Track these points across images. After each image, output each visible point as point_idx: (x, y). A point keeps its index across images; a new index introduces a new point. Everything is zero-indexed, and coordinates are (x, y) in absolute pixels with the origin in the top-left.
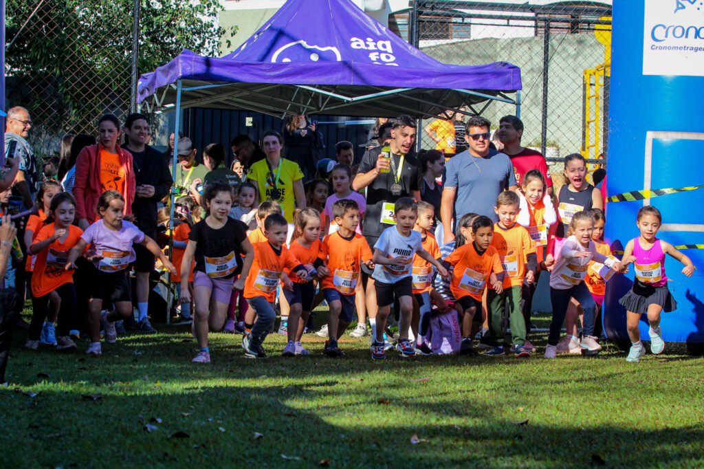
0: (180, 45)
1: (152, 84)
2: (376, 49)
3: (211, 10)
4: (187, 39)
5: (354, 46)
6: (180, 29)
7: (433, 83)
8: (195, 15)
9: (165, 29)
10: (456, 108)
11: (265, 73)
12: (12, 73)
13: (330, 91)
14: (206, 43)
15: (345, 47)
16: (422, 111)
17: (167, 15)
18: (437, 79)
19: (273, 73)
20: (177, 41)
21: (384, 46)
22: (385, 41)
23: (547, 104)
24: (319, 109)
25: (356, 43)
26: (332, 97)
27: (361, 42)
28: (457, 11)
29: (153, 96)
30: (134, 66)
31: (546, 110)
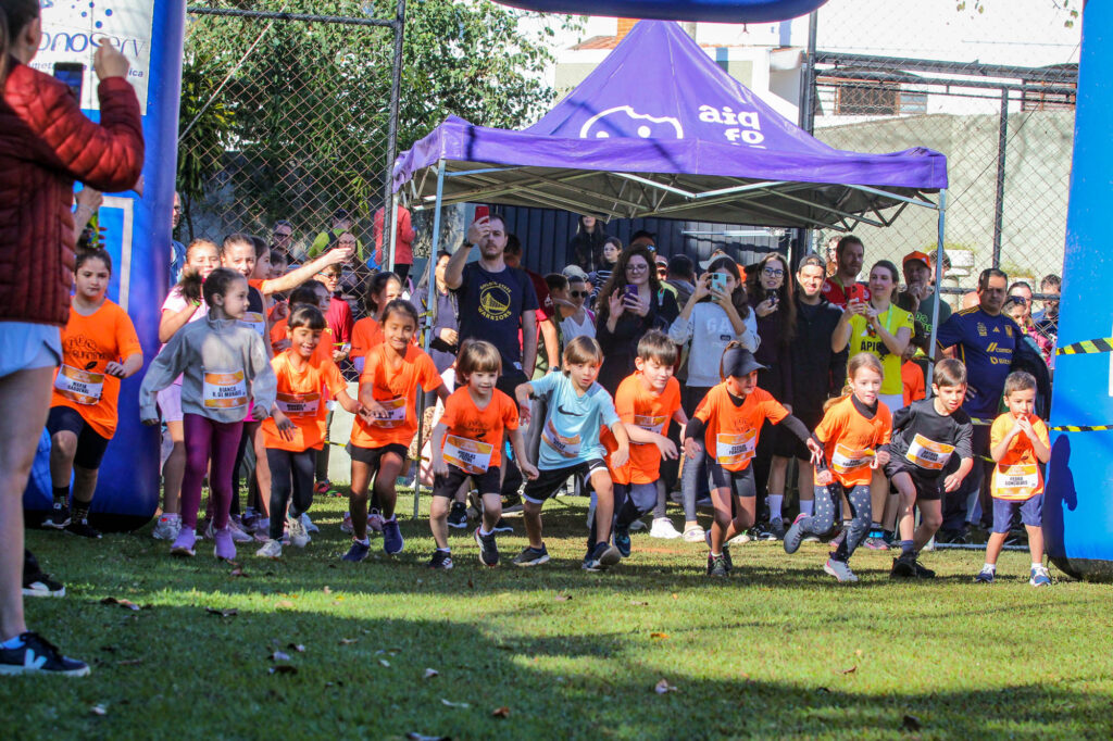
0: (489, 112)
1: (408, 165)
2: (736, 123)
3: (537, 62)
4: (500, 104)
5: (703, 117)
6: (490, 90)
7: (815, 174)
8: (511, 68)
9: (467, 89)
10: (858, 214)
11: (568, 153)
12: (240, 146)
13: (667, 183)
14: (529, 110)
15: (690, 117)
16: (814, 218)
17: (471, 68)
18: (822, 168)
19: (580, 154)
20: (485, 107)
21: (748, 120)
22: (750, 111)
23: (1002, 211)
24: (652, 209)
25: (708, 114)
26: (670, 193)
27: (715, 112)
28: (903, 74)
29: (409, 183)
30: (392, 139)
31: (1001, 221)
